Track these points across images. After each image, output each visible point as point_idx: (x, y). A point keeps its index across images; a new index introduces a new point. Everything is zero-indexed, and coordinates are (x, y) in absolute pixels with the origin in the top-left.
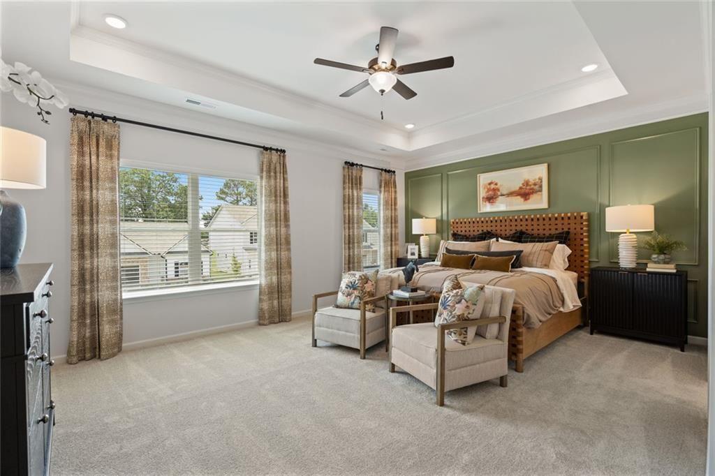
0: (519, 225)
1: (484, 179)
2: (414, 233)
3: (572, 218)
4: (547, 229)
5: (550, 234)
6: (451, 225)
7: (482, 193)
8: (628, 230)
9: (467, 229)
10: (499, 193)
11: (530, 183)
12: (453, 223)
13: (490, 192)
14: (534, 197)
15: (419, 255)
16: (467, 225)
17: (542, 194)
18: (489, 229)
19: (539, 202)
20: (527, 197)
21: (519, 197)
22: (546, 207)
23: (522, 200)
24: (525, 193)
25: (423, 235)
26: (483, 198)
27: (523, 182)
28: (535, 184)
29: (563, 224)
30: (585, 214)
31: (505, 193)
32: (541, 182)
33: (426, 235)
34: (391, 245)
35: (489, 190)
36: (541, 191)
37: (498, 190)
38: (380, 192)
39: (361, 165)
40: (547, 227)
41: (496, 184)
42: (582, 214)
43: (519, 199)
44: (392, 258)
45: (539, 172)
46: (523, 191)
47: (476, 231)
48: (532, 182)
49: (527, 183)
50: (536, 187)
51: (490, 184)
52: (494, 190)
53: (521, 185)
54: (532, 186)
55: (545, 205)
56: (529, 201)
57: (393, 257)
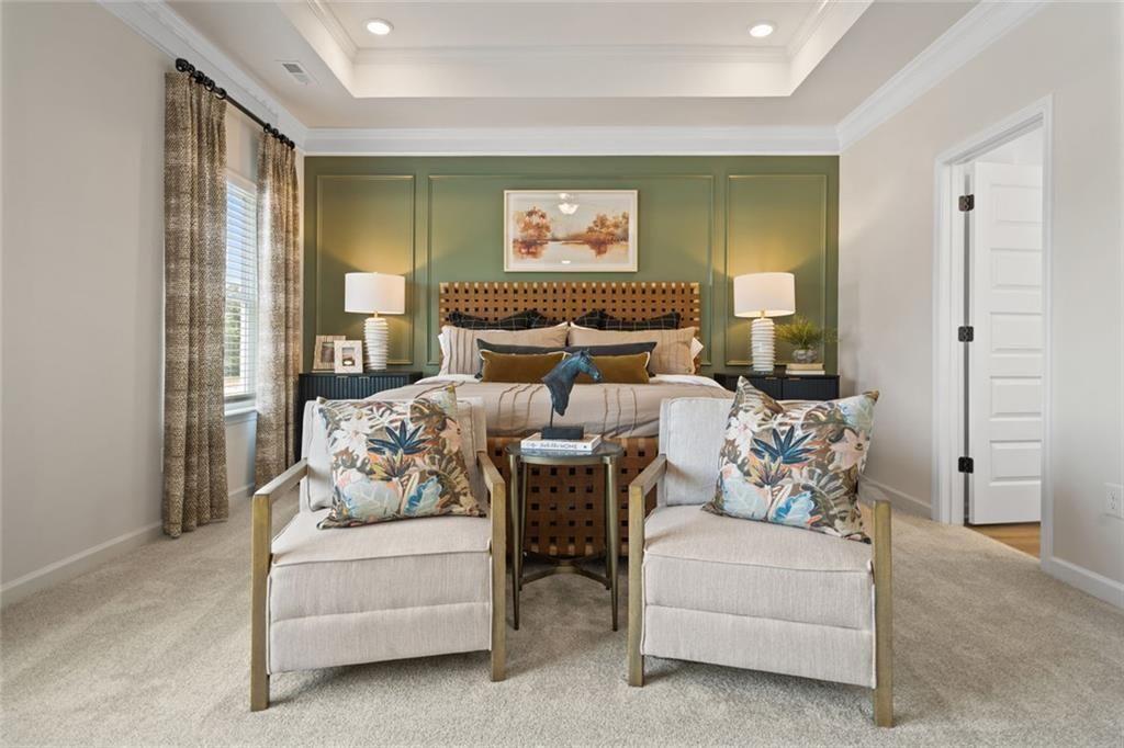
0: (589, 301)
1: (516, 203)
2: (349, 308)
3: (678, 291)
4: (639, 309)
5: (643, 319)
6: (440, 296)
7: (512, 231)
8: (763, 312)
9: (482, 305)
10: (549, 235)
11: (608, 223)
12: (447, 291)
13: (531, 232)
14: (614, 250)
15: (365, 365)
16: (481, 297)
17: (627, 246)
18: (530, 306)
19: (622, 259)
20: (602, 249)
21: (587, 247)
22: (635, 270)
23: (593, 252)
24: (599, 241)
25: (372, 315)
26: (515, 241)
27: (595, 218)
28: (616, 226)
29: (664, 301)
30: (695, 285)
31: (560, 235)
32: (627, 223)
33: (380, 315)
34: (287, 341)
35: (527, 226)
36: (625, 239)
37: (548, 228)
38: (261, 188)
39: (223, 92)
40: (639, 306)
41: (543, 216)
42: (693, 285)
43: (587, 251)
44: (287, 376)
45: (621, 204)
46: (594, 236)
47: (501, 309)
48: (611, 220)
49: (602, 222)
50: (619, 232)
51: (530, 214)
52: (538, 227)
53: (592, 225)
54: (611, 229)
55: (631, 265)
56: (606, 256)
57: (291, 372)
